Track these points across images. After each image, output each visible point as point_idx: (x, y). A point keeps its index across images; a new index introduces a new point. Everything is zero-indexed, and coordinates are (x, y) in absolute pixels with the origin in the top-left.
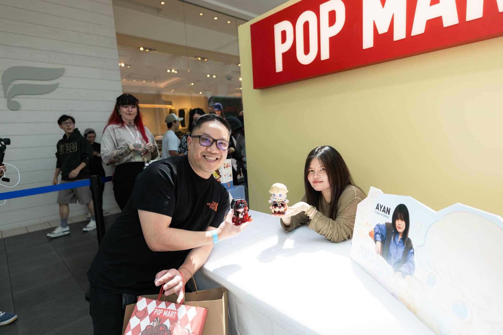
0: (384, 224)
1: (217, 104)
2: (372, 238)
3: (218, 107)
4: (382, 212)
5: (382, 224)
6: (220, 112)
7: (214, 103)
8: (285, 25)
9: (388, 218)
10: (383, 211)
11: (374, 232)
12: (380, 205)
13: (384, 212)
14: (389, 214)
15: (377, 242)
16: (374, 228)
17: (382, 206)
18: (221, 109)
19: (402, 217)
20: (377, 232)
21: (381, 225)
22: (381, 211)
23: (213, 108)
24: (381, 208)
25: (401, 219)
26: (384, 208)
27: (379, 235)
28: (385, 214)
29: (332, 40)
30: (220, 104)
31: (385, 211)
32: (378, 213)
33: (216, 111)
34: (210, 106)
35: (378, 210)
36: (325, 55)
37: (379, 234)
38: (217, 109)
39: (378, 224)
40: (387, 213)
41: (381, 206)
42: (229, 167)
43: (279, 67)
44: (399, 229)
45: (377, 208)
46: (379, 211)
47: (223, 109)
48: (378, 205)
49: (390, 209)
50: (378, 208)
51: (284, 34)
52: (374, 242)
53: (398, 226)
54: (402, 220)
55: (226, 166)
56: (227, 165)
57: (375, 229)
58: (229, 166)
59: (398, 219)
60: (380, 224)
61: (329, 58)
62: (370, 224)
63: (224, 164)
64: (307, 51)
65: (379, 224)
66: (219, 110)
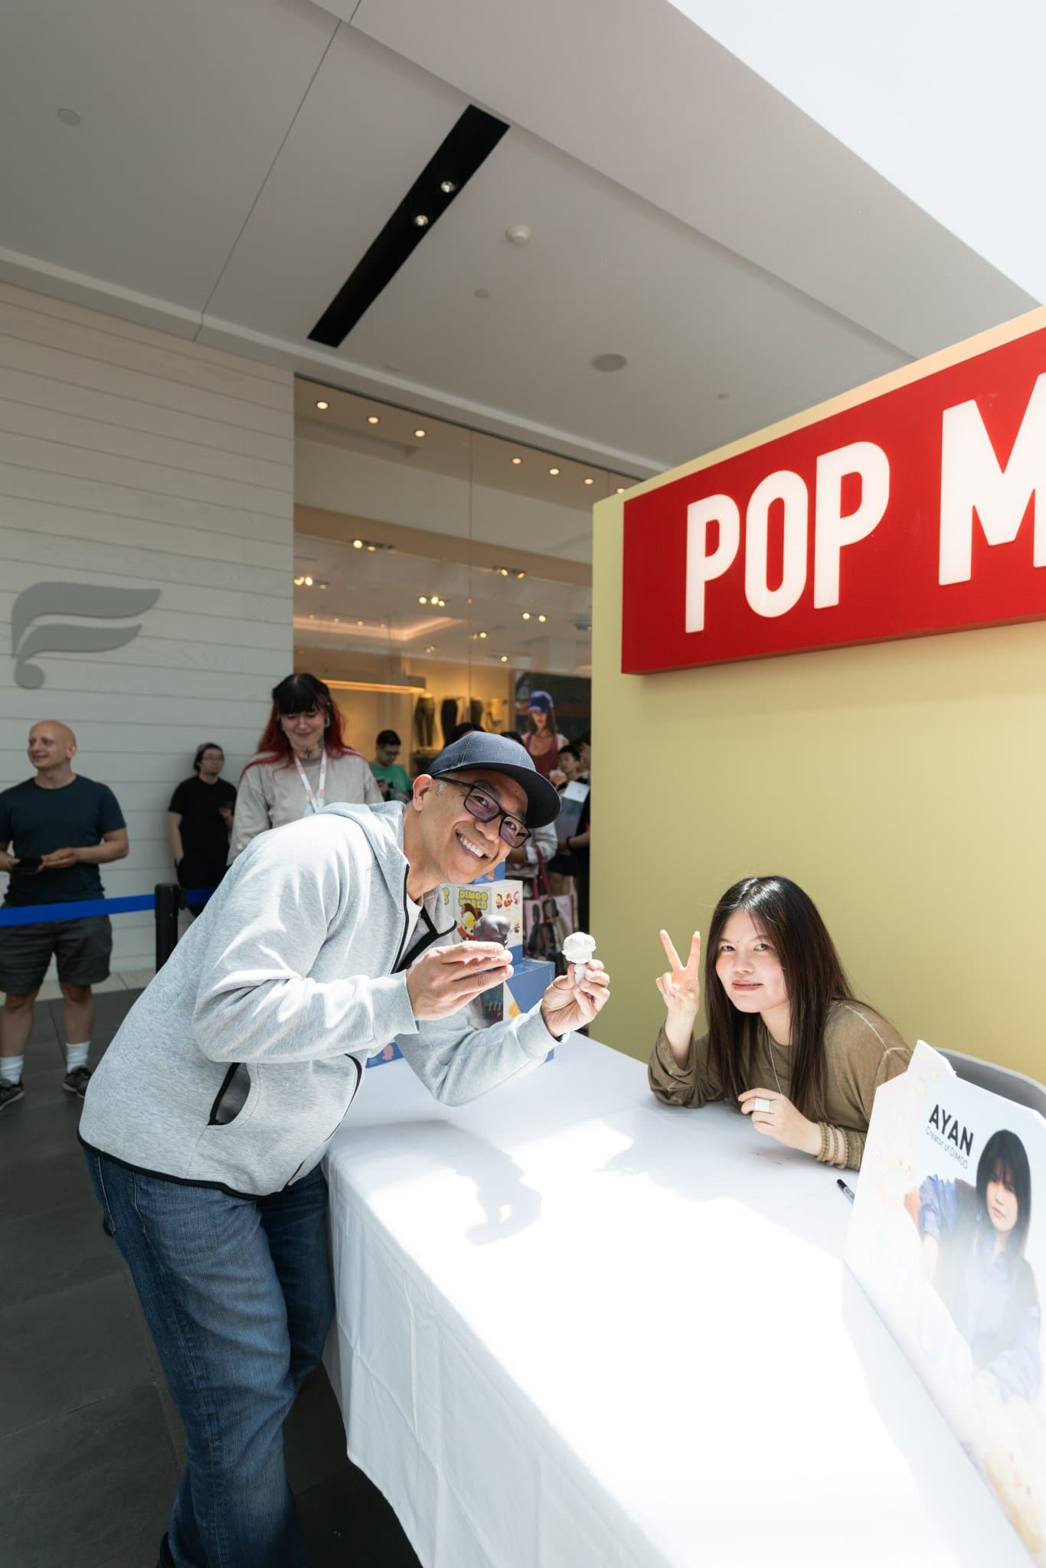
0: (952, 1181)
1: (537, 694)
2: (914, 1220)
3: (541, 702)
4: (949, 1138)
5: (945, 1181)
6: (544, 717)
7: (530, 693)
8: (718, 507)
9: (964, 1163)
10: (951, 1136)
11: (921, 1198)
12: (944, 1112)
13: (952, 1141)
14: (968, 1154)
15: (927, 1238)
16: (919, 1186)
17: (950, 1117)
18: (549, 708)
19: (1008, 1179)
20: (930, 1203)
21: (942, 1182)
22: (943, 1132)
23: (527, 704)
24: (946, 1122)
25: (1005, 1183)
26: (955, 1126)
27: (933, 1214)
28: (957, 1149)
29: (850, 555)
30: (548, 696)
31: (956, 1138)
32: (936, 1139)
33: (536, 712)
34: (518, 700)
35: (937, 1127)
36: (827, 595)
37: (932, 1210)
38: (538, 709)
39: (932, 1175)
40: (961, 1148)
41: (946, 1118)
42: (513, 904)
43: (695, 619)
44: (998, 1217)
45: (932, 1119)
46: (938, 1133)
47: (555, 708)
48: (936, 1111)
49: (972, 1135)
50: (936, 1122)
51: (713, 530)
52: (916, 1232)
53: (996, 1205)
54: (1008, 1187)
55: (503, 903)
56: (509, 899)
57: (922, 1187)
58: (514, 901)
59: (995, 1181)
60: (940, 1178)
61: (839, 604)
62: (910, 1168)
63: (499, 895)
64: (775, 579)
65: (936, 1176)
66: (543, 711)
